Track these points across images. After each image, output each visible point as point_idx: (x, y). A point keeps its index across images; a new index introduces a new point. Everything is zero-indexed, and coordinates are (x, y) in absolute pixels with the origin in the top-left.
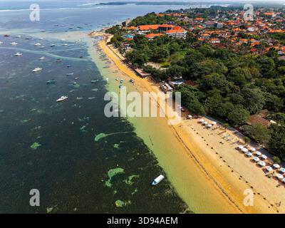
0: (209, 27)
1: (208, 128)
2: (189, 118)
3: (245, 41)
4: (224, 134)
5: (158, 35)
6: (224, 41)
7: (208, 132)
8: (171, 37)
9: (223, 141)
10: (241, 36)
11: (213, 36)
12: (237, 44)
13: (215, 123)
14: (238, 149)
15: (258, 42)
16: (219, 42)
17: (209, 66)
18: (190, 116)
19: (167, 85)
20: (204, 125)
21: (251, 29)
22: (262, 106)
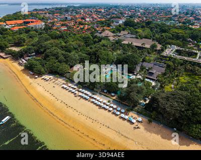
0: (62, 19)
1: (47, 81)
2: (36, 78)
3: (82, 27)
4: (56, 82)
5: (22, 27)
6: (69, 28)
7: (47, 83)
8: (32, 28)
9: (55, 85)
10: (80, 24)
11: (63, 25)
12: (77, 29)
13: (51, 77)
14: (63, 87)
15: (90, 27)
16: (66, 28)
17: (51, 44)
18: (37, 76)
19: (23, 60)
20: (45, 79)
21: (88, 19)
22: (79, 61)
